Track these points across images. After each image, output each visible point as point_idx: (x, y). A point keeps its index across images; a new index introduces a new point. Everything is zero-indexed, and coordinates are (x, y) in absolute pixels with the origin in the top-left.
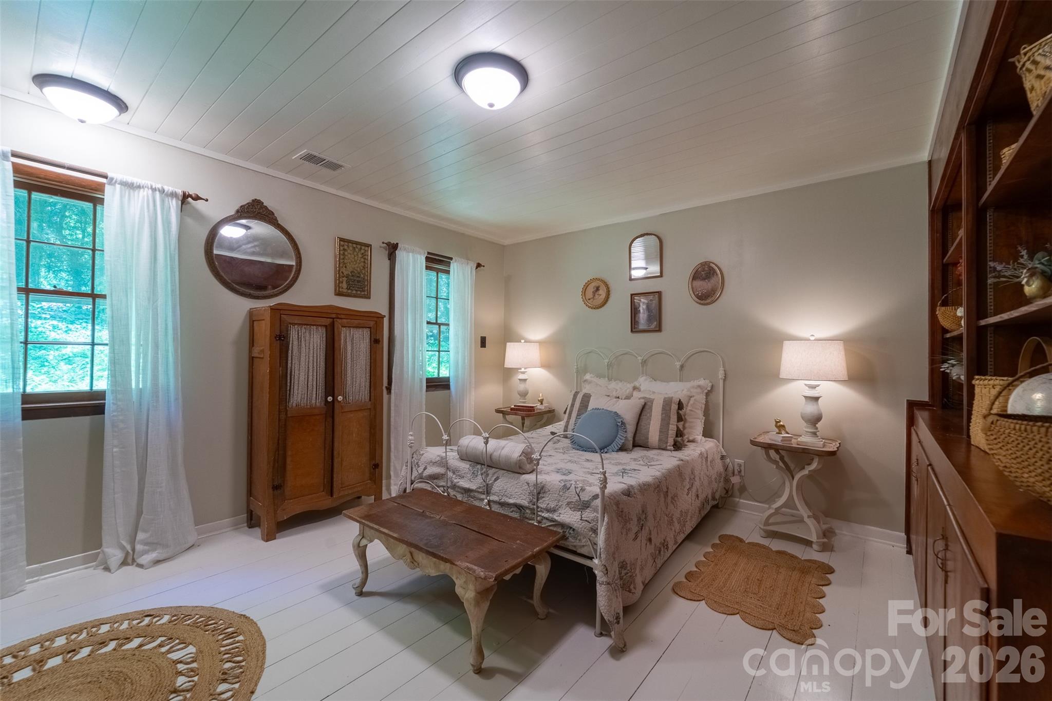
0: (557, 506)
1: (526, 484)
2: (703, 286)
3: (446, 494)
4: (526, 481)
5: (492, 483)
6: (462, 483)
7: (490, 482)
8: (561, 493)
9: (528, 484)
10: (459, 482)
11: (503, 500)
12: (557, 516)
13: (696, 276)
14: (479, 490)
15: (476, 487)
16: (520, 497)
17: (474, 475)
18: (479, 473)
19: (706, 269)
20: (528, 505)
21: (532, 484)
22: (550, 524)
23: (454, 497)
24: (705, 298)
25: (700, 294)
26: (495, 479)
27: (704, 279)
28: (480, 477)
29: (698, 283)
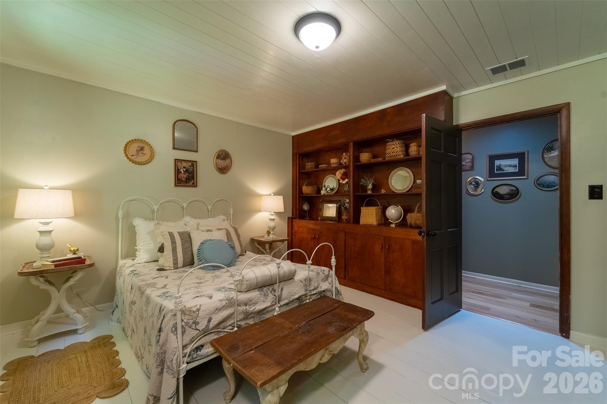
0: (318, 284)
1: (300, 282)
2: (222, 163)
3: (236, 329)
4: (299, 281)
5: (280, 293)
6: (258, 307)
7: (279, 293)
8: (318, 277)
9: (301, 281)
10: (255, 308)
11: (291, 300)
12: (321, 289)
13: (218, 157)
14: (273, 304)
15: (270, 303)
16: (300, 291)
17: (266, 295)
18: (269, 292)
19: (224, 154)
20: (305, 293)
21: (303, 280)
22: (314, 297)
23: (247, 325)
24: (223, 170)
25: (220, 168)
26: (281, 290)
27: (222, 159)
28: (270, 295)
29: (219, 161)
